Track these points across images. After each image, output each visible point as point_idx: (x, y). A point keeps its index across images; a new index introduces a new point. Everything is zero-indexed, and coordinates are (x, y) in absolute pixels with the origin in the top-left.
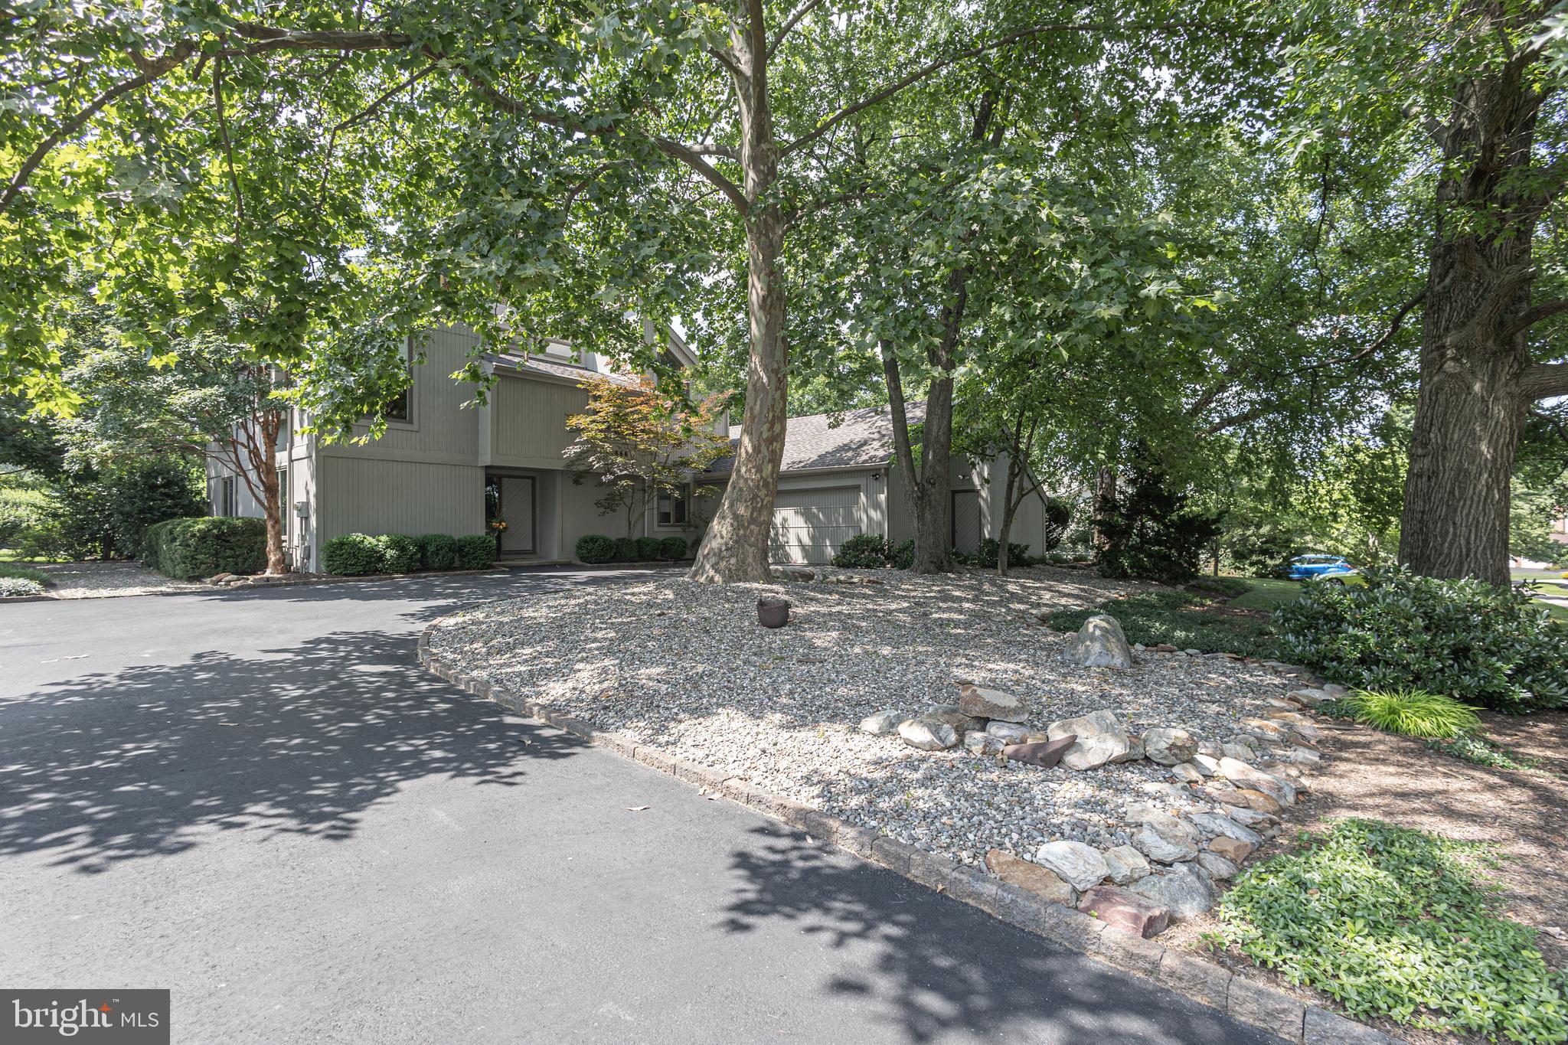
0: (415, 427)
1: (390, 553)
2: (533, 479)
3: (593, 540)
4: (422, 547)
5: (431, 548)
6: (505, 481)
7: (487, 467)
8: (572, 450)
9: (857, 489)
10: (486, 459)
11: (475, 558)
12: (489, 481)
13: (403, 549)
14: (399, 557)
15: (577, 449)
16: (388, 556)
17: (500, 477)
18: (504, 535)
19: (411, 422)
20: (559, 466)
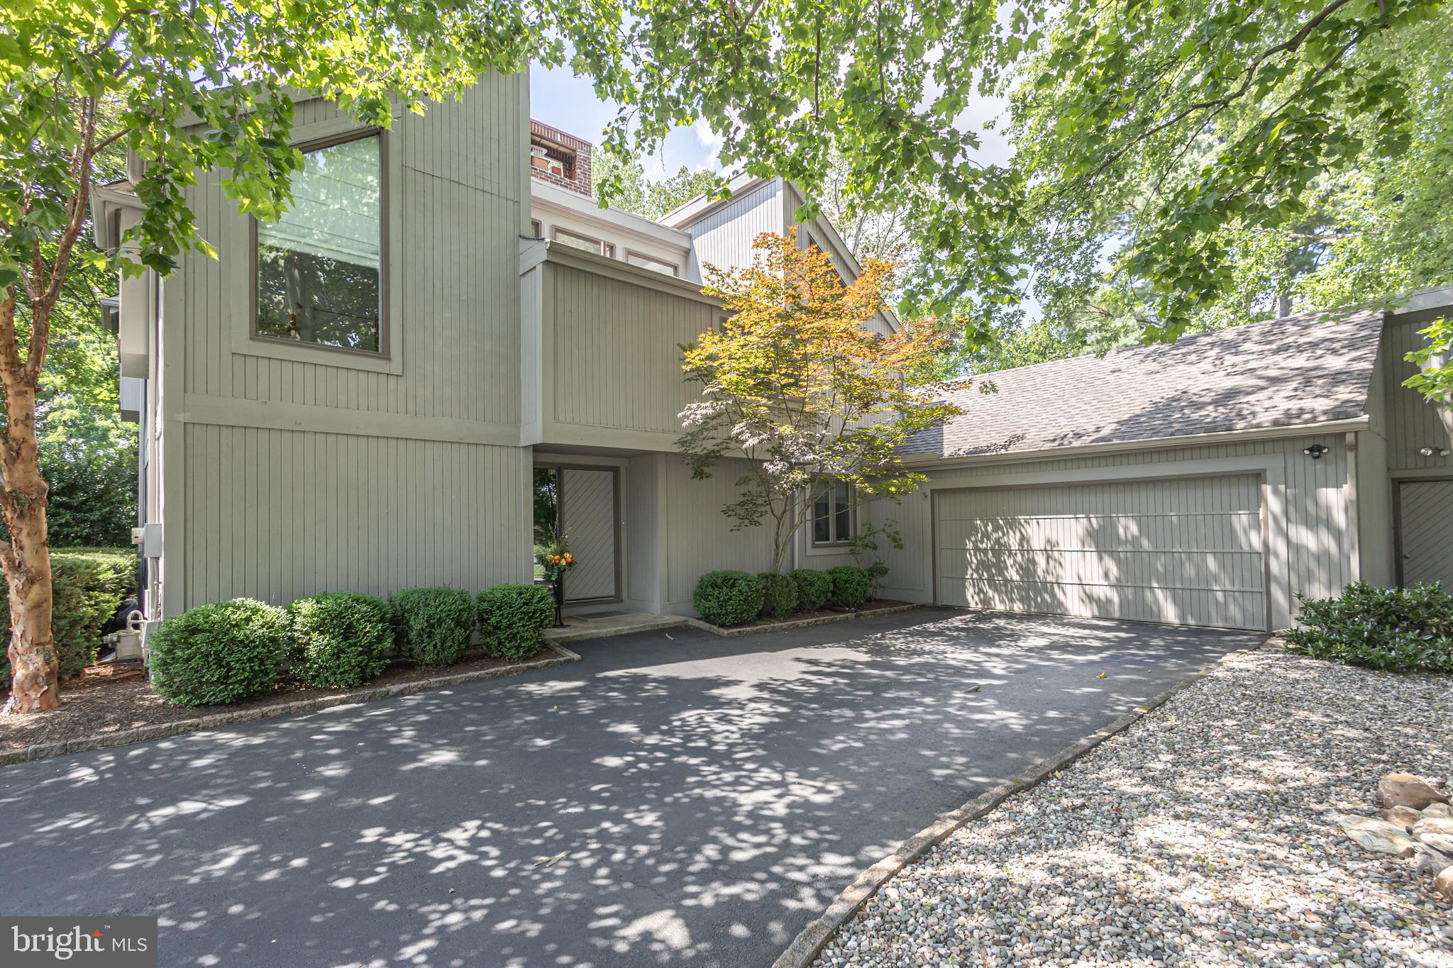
0: (395, 367)
1: (318, 644)
2: (615, 470)
3: (729, 581)
4: (397, 621)
5: (417, 623)
6: (568, 474)
7: (537, 449)
8: (698, 411)
9: (1258, 477)
10: (534, 433)
11: (512, 638)
12: (541, 476)
13: (348, 632)
14: (337, 654)
15: (706, 409)
16: (312, 652)
17: (560, 468)
18: (567, 575)
19: (386, 357)
20: (664, 443)
